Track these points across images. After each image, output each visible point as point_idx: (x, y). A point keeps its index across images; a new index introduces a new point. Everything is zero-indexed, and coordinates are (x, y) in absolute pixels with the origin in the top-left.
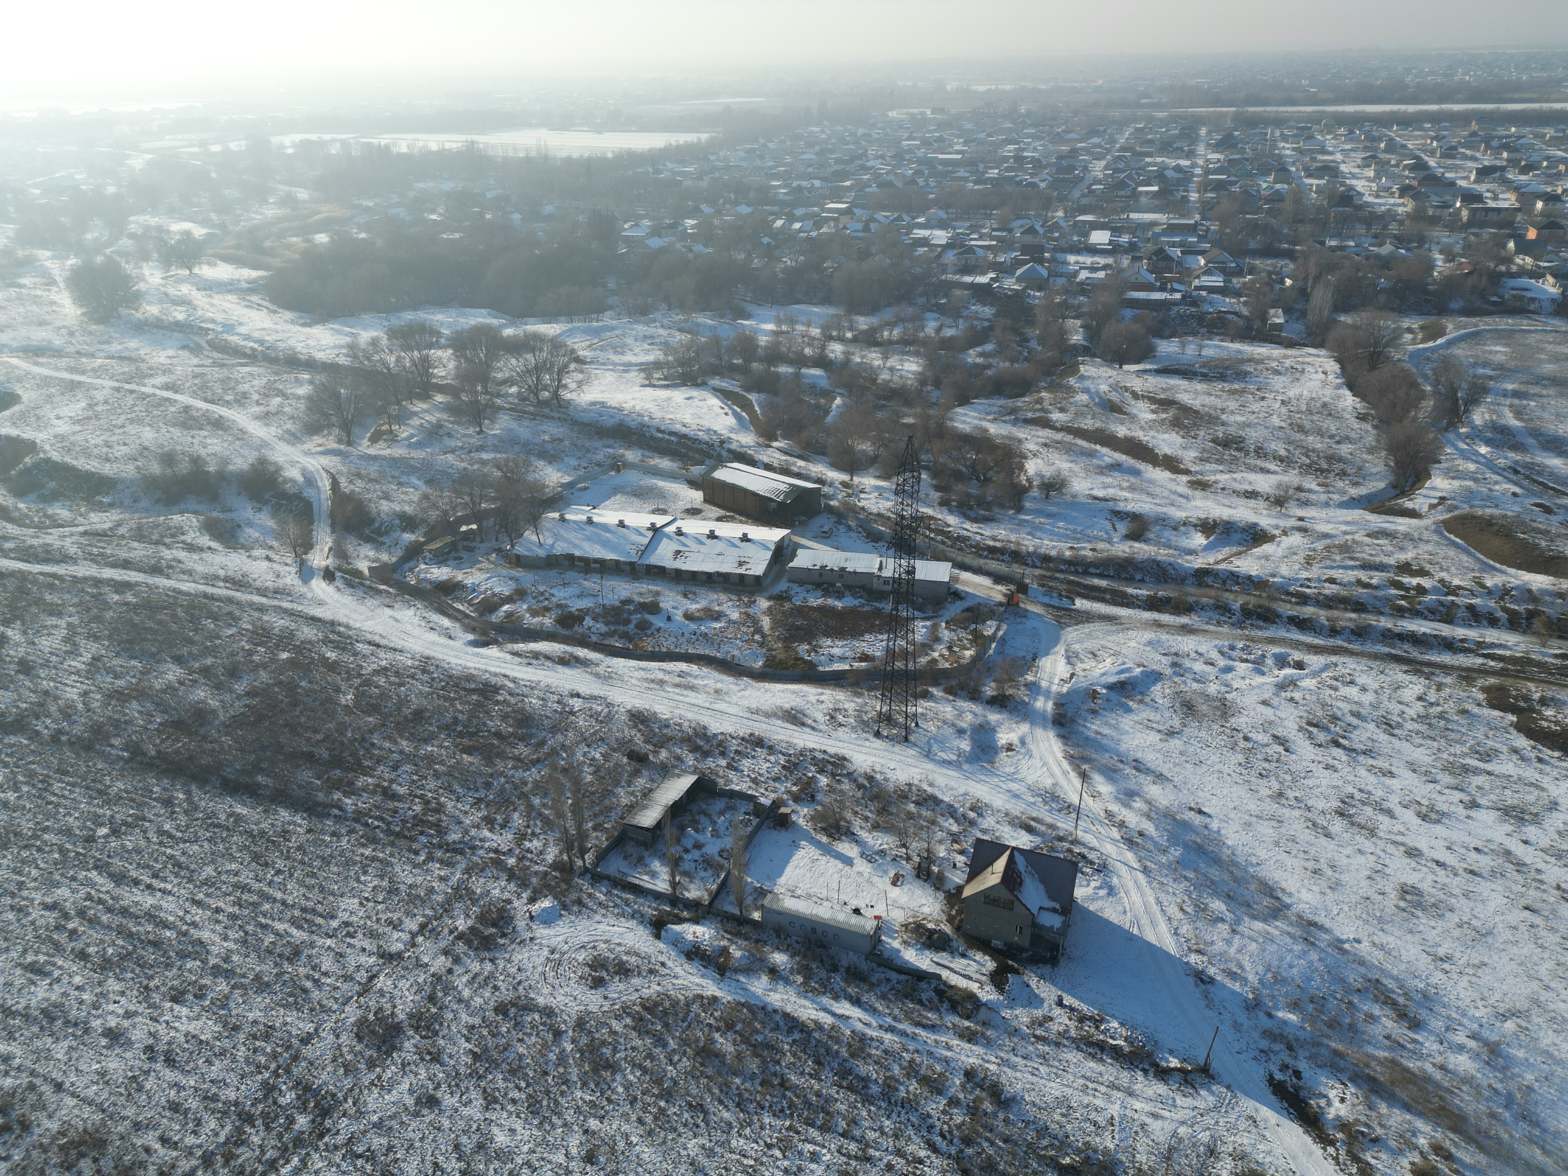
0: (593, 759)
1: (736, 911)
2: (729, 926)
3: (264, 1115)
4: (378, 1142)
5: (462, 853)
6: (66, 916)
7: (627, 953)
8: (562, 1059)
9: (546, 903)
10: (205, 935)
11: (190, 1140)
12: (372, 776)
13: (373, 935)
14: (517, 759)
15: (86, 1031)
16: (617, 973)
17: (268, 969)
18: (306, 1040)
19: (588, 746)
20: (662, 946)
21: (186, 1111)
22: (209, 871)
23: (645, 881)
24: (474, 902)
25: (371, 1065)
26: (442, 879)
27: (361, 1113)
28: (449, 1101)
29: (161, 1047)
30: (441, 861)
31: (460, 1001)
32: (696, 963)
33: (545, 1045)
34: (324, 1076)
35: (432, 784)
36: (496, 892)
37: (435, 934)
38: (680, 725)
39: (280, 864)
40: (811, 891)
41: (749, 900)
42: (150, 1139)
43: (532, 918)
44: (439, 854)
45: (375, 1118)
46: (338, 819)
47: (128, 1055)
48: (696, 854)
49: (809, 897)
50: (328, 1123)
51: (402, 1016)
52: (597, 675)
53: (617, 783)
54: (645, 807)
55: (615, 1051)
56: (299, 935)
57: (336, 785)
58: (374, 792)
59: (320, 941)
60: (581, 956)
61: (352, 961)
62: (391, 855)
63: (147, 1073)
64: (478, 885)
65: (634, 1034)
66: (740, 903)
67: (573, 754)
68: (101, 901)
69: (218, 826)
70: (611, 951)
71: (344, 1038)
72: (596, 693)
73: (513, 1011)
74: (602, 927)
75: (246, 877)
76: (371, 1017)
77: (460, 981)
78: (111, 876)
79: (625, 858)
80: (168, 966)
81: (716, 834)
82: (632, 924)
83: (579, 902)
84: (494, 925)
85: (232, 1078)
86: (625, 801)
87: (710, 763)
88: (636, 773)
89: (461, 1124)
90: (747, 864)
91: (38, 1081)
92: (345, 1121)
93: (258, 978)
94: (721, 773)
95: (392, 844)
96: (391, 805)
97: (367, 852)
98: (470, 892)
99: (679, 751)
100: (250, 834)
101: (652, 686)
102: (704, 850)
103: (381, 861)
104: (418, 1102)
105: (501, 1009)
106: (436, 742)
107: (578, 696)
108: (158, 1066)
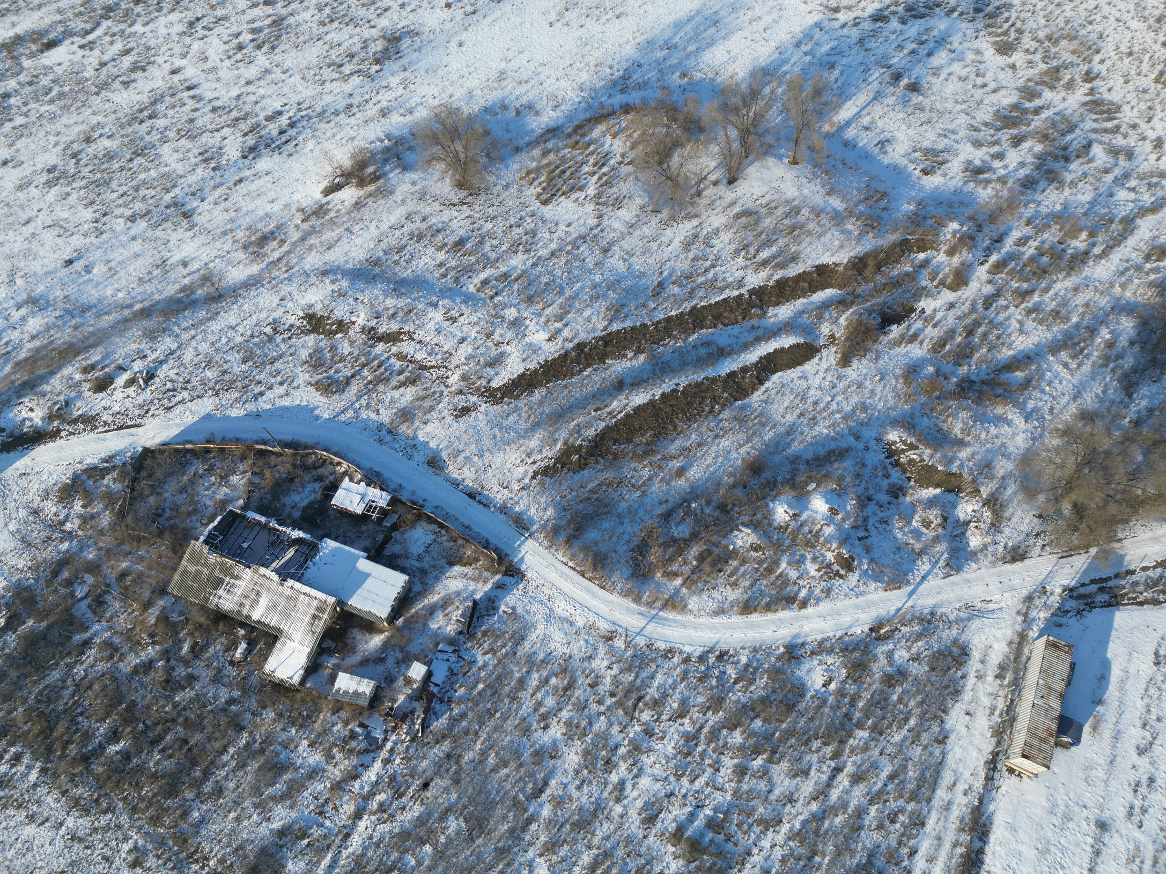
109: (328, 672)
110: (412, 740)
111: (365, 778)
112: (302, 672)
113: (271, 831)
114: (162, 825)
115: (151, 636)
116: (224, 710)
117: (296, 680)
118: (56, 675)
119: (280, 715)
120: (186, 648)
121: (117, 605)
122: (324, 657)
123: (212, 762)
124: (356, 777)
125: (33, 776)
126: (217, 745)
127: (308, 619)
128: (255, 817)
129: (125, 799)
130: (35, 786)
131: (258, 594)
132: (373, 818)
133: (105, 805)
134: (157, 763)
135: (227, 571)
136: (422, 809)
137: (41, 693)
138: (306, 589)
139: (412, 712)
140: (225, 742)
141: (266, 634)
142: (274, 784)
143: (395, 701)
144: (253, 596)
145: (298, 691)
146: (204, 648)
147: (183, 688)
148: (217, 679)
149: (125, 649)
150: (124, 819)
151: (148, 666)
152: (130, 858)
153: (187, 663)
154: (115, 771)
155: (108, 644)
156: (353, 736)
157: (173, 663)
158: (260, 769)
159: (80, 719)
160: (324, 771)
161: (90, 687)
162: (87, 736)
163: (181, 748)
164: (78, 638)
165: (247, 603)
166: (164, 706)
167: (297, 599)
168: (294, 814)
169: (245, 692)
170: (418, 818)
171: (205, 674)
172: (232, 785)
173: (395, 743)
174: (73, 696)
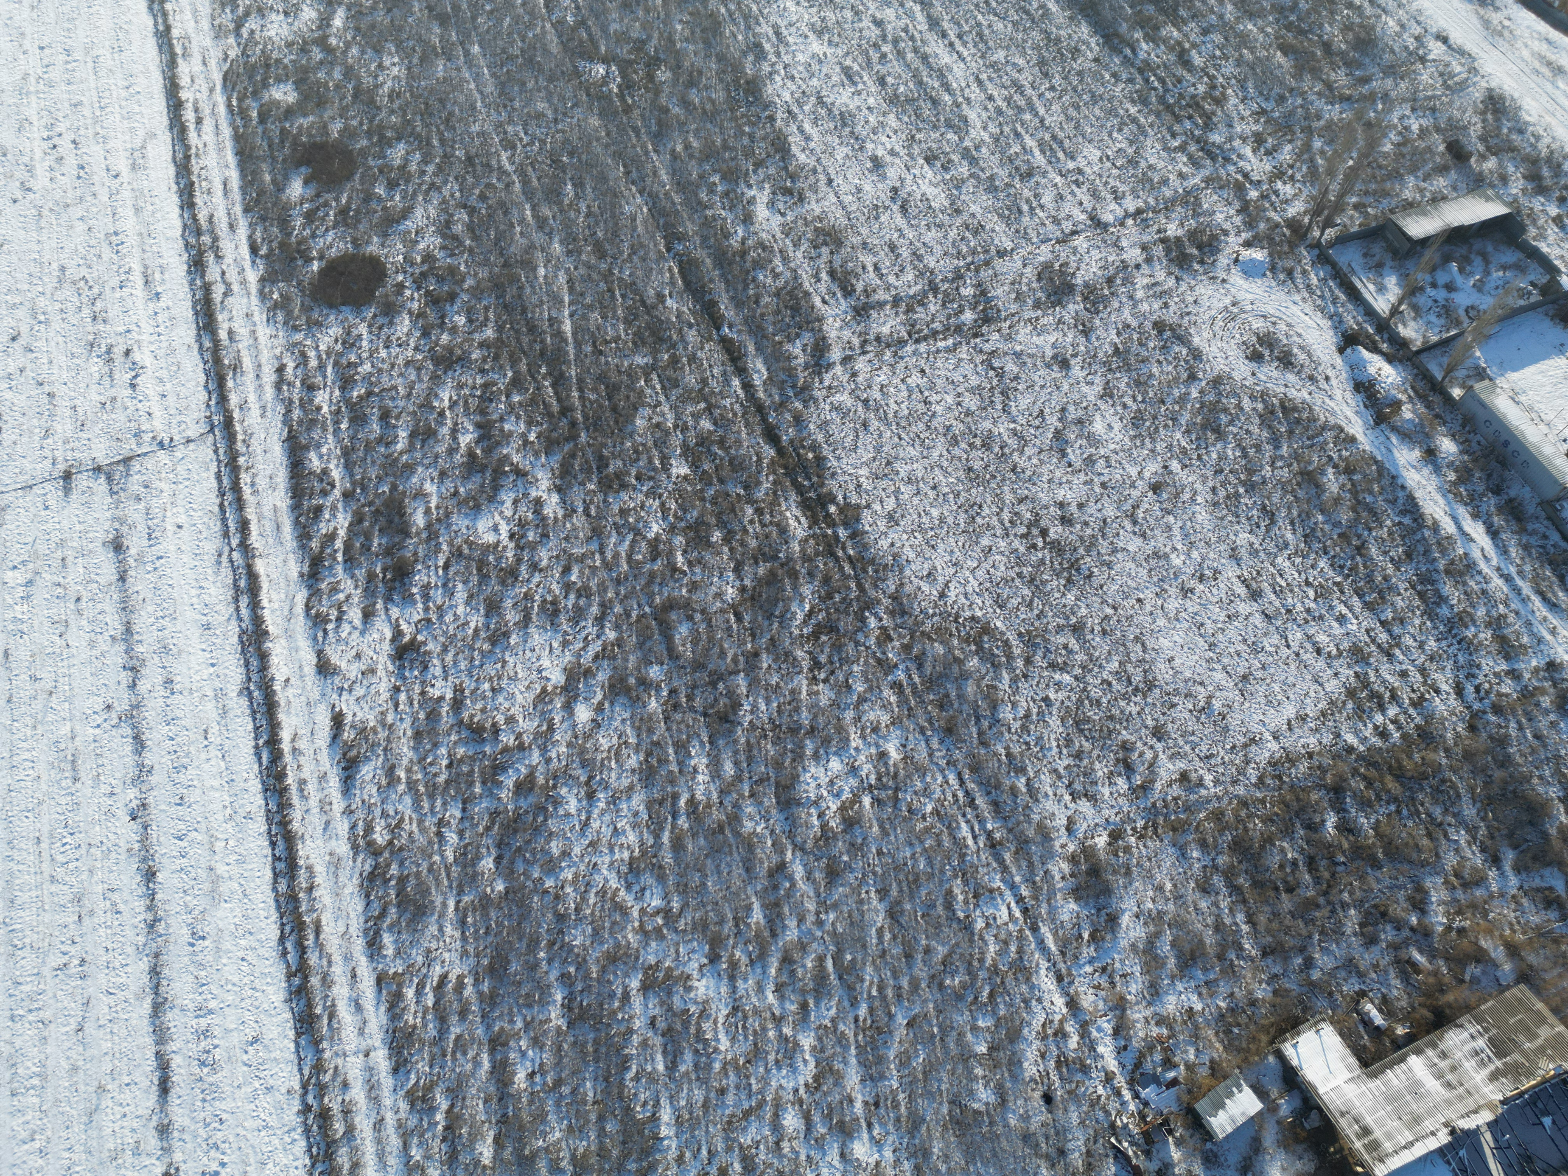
0: (1407, 128)
1: (1439, 376)
2: (1420, 385)
3: (946, 294)
4: (1011, 367)
5: (1213, 158)
6: (884, 37)
7: (1301, 347)
8: (1183, 400)
9: (1258, 255)
10: (972, 116)
11: (891, 279)
12: (1179, 30)
13: (1095, 194)
14: (1329, 86)
15: (862, 148)
16: (1279, 359)
17: (1002, 173)
18: (1001, 254)
19: (1413, 110)
20: (1338, 360)
21: (898, 256)
22: (1000, 55)
23: (1368, 289)
24: (1196, 214)
25: (1037, 305)
26: (1181, 176)
27: (1009, 338)
28: (1077, 372)
29: (903, 194)
30: (1190, 157)
31: (1131, 298)
32: (1359, 398)
33: (1176, 379)
34: (1000, 292)
35: (1229, 68)
36: (1220, 217)
37: (1145, 225)
38: (1538, 138)
39: (1057, 81)
40: (1537, 406)
41: (1461, 373)
42: (868, 260)
43: (1236, 261)
44: (1193, 148)
45: (1018, 348)
46: (1126, 61)
47: (880, 186)
48: (1441, 294)
49: (1529, 409)
50: (985, 329)
51: (1079, 281)
52: (1486, 23)
53: (1413, 170)
54: (1425, 214)
55: (1231, 423)
56: (1039, 159)
57: (1141, 22)
58: (1171, 49)
59: (1052, 175)
60: (1258, 324)
61: (1069, 207)
62: (1151, 125)
63: (886, 208)
64: (1209, 200)
65: (1257, 420)
66: (1449, 371)
67: (1389, 110)
68: (912, 38)
69: (1027, 12)
70: (1287, 336)
71: (1028, 270)
72: (1469, 47)
73: (1168, 333)
74: (1295, 309)
75: (1025, 79)
76: (1057, 266)
77: (1141, 281)
78: (929, 17)
79: (1365, 255)
80: (935, 127)
81: (1479, 287)
82: (1326, 323)
83: (1290, 273)
84: (1199, 247)
85: (938, 250)
86: (1407, 194)
87: (1537, 203)
88: (1442, 170)
89: (1076, 396)
90: (1489, 337)
91: (820, 169)
92: (996, 336)
93: (992, 178)
94: (1541, 222)
95: (1158, 115)
96: (1180, 71)
97: (1133, 110)
98: (1197, 203)
99: (1511, 169)
100: (1047, 33)
101: (1545, 70)
102: (1453, 295)
103: (1139, 126)
104: (1055, 357)
105: (1160, 327)
106: (1260, 22)
107: (1445, 40)
108: (895, 208)
109: (1274, 1093)
110: (1113, 1126)
111: (1108, 1040)
112: (1295, 1062)
113: (1123, 911)
114: (1207, 818)
115: (1461, 931)
116: (1302, 950)
117: (1288, 1050)
118: (1469, 811)
119: (1253, 1003)
120: (1418, 957)
121: (1535, 919)
122: (1297, 1103)
123: (1244, 901)
124: (1116, 1032)
125: (1351, 739)
126: (1262, 919)
127: (1369, 1120)
128: (1150, 905)
129: (1263, 801)
130: (1338, 735)
131: (1449, 1085)
132: (1058, 1017)
133: (1269, 781)
134: (1283, 851)
135: (1514, 1071)
136: (1027, 1076)
137: (1454, 786)
138: (1420, 1150)
139: (1148, 1153)
140: (1261, 928)
141: (1378, 1057)
142: (1173, 944)
143: (1179, 1143)
144: (1450, 1077)
145: (1272, 1042)
146: (1405, 978)
147: (1361, 925)
148: (1350, 965)
149: (1460, 894)
150: (1241, 791)
151: (1420, 904)
152: (1193, 776)
153: (1395, 947)
154: (1302, 809)
155: (1480, 880)
156: (1168, 1063)
157: (1406, 933)
158: (1201, 942)
159: (1393, 808)
160: (1150, 1004)
161: (1429, 835)
162: (1365, 804)
163: (1285, 882)
164: (1509, 857)
165: (1443, 1064)
166: (1351, 894)
167: (1410, 1128)
168: (1124, 943)
169: (1312, 985)
170: (1020, 1063)
171: (1365, 958)
172: (1203, 905)
173: (1123, 1104)
174: (1429, 815)
